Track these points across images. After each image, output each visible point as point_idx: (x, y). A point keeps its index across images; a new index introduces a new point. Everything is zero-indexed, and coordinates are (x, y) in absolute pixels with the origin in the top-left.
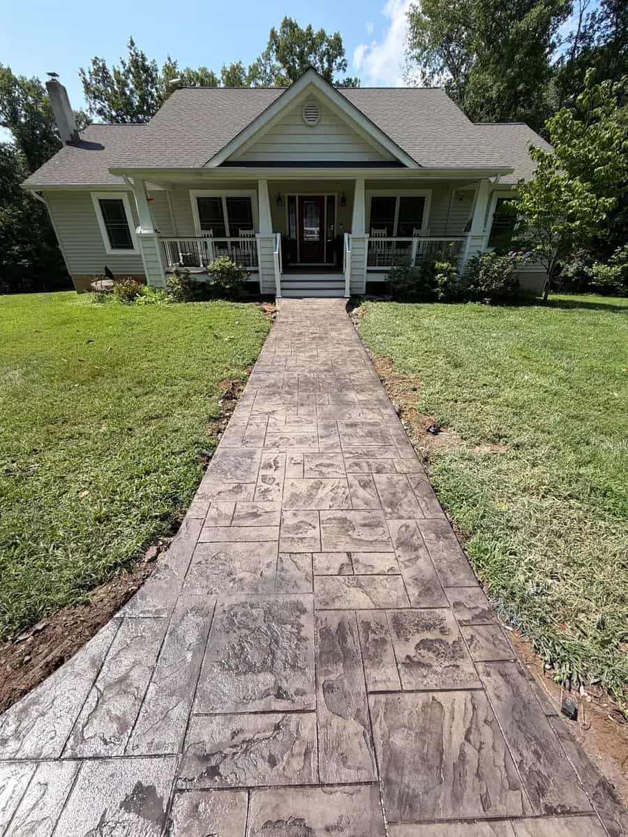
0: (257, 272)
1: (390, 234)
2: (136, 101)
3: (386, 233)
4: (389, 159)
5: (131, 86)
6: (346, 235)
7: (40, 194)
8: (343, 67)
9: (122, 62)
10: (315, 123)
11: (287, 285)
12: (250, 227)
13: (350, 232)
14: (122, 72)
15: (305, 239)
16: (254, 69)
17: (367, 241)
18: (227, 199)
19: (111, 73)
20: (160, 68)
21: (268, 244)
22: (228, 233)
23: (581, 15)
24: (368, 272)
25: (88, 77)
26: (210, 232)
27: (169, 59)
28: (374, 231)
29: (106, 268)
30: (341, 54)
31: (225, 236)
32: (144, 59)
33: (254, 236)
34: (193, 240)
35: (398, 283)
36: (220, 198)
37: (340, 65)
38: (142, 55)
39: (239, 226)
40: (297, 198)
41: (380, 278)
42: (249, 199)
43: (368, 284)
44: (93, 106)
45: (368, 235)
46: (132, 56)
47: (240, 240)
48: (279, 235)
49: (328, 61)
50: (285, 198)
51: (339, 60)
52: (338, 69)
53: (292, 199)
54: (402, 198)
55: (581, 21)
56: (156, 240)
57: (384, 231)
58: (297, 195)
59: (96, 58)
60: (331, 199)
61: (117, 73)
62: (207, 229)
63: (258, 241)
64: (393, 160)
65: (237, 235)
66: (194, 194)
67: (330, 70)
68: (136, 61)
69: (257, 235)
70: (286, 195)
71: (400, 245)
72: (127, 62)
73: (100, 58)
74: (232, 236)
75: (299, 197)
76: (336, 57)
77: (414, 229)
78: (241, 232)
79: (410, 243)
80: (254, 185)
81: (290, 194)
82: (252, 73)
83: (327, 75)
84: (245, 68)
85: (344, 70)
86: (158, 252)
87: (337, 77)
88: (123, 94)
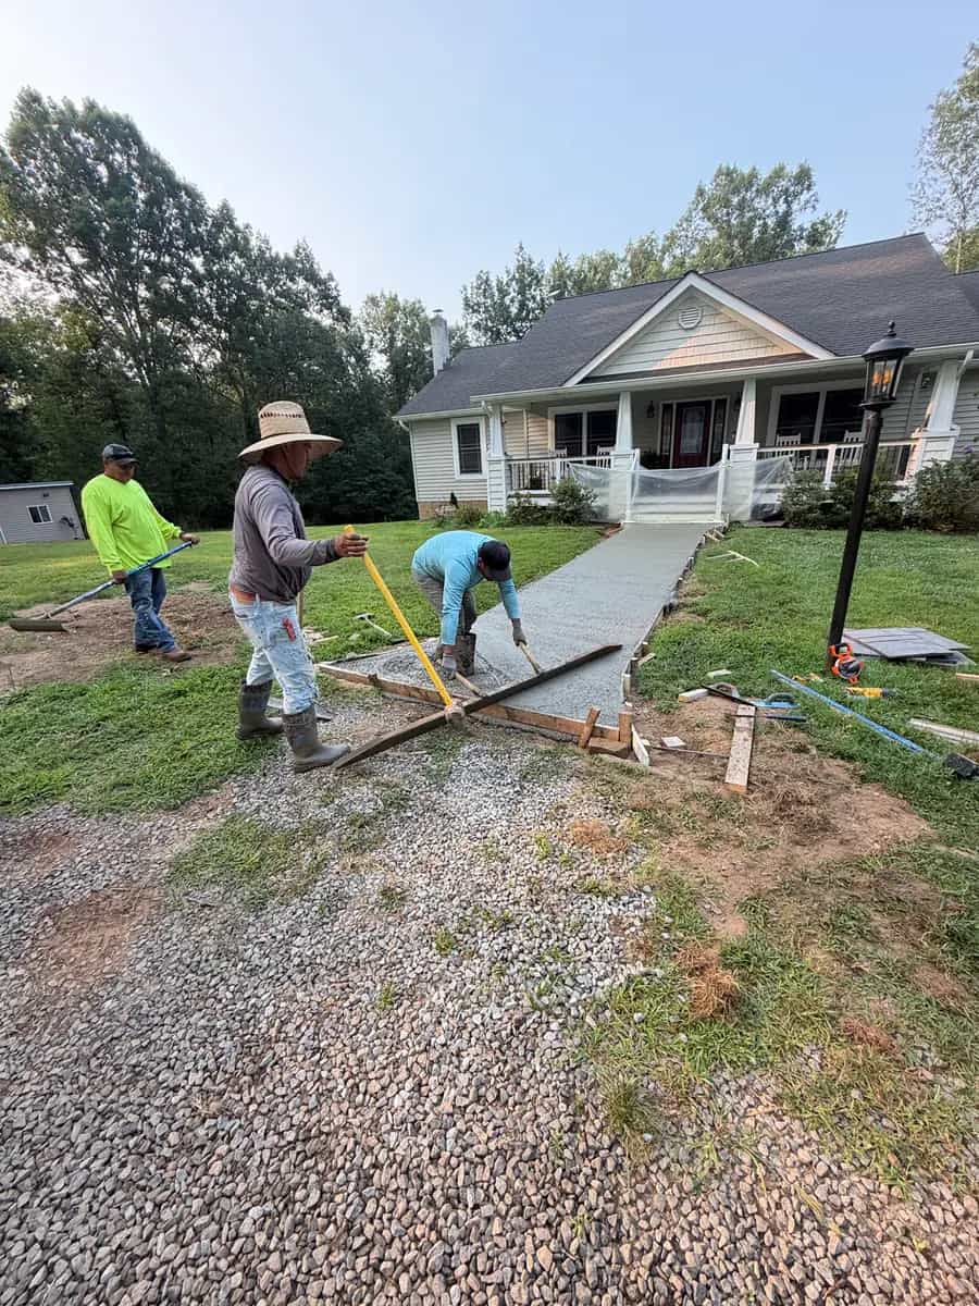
1: (805, 442)
2: (514, 310)
3: (799, 440)
4: (792, 351)
5: (513, 294)
6: (725, 447)
8: (811, 204)
9: (507, 272)
10: (693, 325)
13: (734, 443)
14: (505, 281)
15: (682, 452)
16: (672, 239)
17: (756, 452)
18: (588, 414)
19: (494, 284)
20: (548, 270)
21: (624, 460)
22: (584, 452)
24: (755, 491)
25: (469, 291)
26: (565, 451)
27: (560, 254)
29: (452, 495)
30: (810, 188)
31: (581, 455)
32: (531, 262)
33: (611, 453)
34: (546, 461)
35: (794, 504)
36: (581, 414)
37: (807, 202)
38: (530, 259)
39: (598, 443)
40: (675, 407)
44: (469, 321)
45: (757, 445)
46: (519, 262)
47: (597, 458)
48: (638, 451)
49: (786, 201)
50: (658, 408)
51: (805, 196)
52: (804, 209)
53: (668, 408)
56: (503, 462)
57: (798, 438)
58: (675, 403)
59: (481, 272)
60: (721, 403)
61: (500, 282)
62: (560, 448)
63: (612, 458)
64: (799, 352)
65: (595, 454)
66: (552, 411)
67: (787, 214)
68: (522, 266)
69: (613, 452)
70: (661, 403)
72: (513, 269)
73: (485, 271)
74: (589, 454)
75: (678, 404)
76: (801, 193)
77: (847, 432)
78: (600, 450)
79: (827, 451)
80: (615, 397)
81: (666, 402)
82: (667, 243)
83: (784, 222)
84: (658, 238)
85: (814, 207)
86: (503, 475)
87: (802, 220)
88: (502, 304)
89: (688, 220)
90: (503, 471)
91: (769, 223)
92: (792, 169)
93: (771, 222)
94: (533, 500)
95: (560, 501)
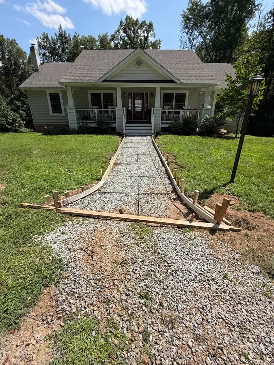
0: (115, 123)
1: (172, 108)
3: (170, 108)
4: (169, 79)
5: (59, 45)
6: (152, 108)
7: (25, 90)
8: (153, 35)
9: (56, 35)
10: (140, 66)
11: (127, 128)
12: (112, 105)
13: (154, 107)
14: (55, 39)
15: (136, 110)
16: (113, 37)
17: (161, 110)
18: (103, 93)
19: (50, 39)
20: (72, 37)
21: (120, 112)
22: (103, 107)
23: (259, 16)
24: (162, 123)
25: (40, 40)
27: (76, 33)
28: (165, 107)
30: (153, 30)
31: (101, 108)
33: (114, 108)
34: (89, 110)
35: (174, 127)
36: (100, 93)
37: (152, 35)
38: (65, 32)
39: (108, 104)
41: (166, 126)
42: (112, 94)
43: (161, 128)
44: (41, 52)
45: (162, 108)
46: (60, 32)
47: (108, 110)
48: (125, 108)
49: (147, 33)
51: (152, 33)
52: (152, 36)
53: (130, 94)
54: (176, 94)
55: (259, 19)
56: (74, 109)
58: (132, 92)
59: (44, 33)
60: (147, 94)
61: (53, 39)
63: (116, 110)
64: (171, 80)
65: (107, 108)
66: (89, 92)
67: (147, 37)
68: (62, 34)
69: (116, 108)
70: (128, 92)
71: (175, 113)
72: (58, 35)
73: (46, 33)
74: (104, 108)
75: (133, 93)
76: (151, 31)
77: (182, 106)
78: (109, 107)
79: (179, 112)
80: (115, 88)
81: (130, 92)
82: (112, 38)
83: (146, 39)
84: (109, 36)
85: (154, 37)
86: (75, 114)
87: (151, 40)
88: (55, 48)
89: (118, 31)
90: (75, 113)
91: (142, 38)
92: (148, 22)
93: (143, 38)
94: (89, 124)
95: (99, 125)
